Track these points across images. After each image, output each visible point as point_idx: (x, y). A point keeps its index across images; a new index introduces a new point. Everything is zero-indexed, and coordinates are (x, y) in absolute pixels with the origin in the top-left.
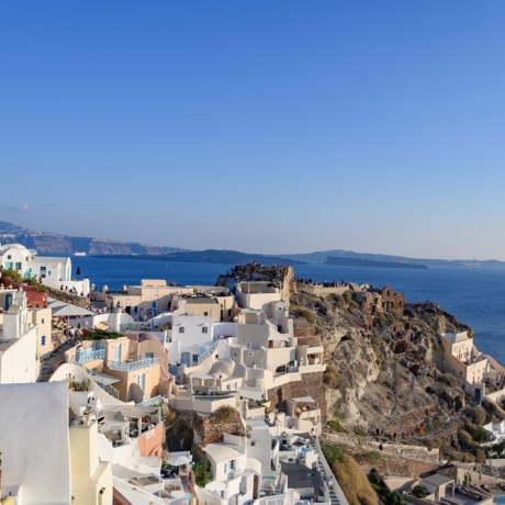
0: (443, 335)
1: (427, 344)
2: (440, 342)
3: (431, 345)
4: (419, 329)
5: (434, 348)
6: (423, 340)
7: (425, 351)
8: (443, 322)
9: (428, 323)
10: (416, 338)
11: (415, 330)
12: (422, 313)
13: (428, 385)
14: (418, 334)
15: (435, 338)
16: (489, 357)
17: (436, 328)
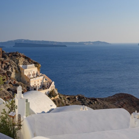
0: (21, 66)
1: (12, 70)
2: (19, 69)
3: (14, 70)
4: (8, 64)
5: (16, 72)
6: (10, 68)
7: (11, 73)
8: (21, 60)
9: (14, 61)
10: (7, 68)
11: (6, 64)
12: (11, 56)
13: (9, 87)
14: (8, 66)
15: (16, 67)
16: (44, 75)
17: (18, 63)
